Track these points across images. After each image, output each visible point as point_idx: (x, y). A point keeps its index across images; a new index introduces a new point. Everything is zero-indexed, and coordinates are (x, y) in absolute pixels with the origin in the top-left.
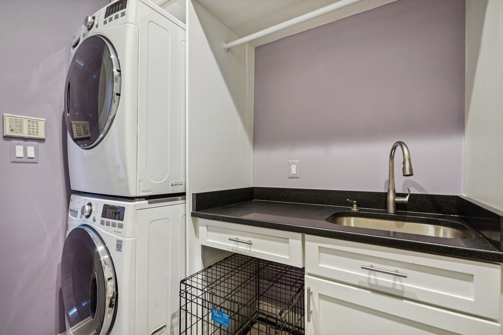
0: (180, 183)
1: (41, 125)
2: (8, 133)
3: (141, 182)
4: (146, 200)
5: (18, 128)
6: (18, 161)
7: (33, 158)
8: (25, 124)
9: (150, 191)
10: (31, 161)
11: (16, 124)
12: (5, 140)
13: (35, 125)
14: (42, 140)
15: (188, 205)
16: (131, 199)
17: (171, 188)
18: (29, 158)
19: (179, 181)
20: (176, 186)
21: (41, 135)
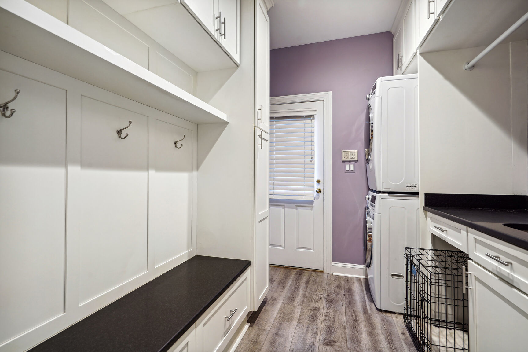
0: (414, 185)
1: (356, 153)
2: (343, 159)
3: (384, 183)
4: (388, 194)
5: (347, 156)
6: (347, 172)
7: (353, 170)
8: (350, 153)
9: (390, 189)
10: (352, 172)
11: (346, 155)
12: (343, 163)
13: (353, 154)
14: (356, 161)
15: (420, 201)
16: (380, 192)
17: (406, 188)
18: (351, 170)
19: (414, 184)
20: (411, 187)
21: (356, 159)
